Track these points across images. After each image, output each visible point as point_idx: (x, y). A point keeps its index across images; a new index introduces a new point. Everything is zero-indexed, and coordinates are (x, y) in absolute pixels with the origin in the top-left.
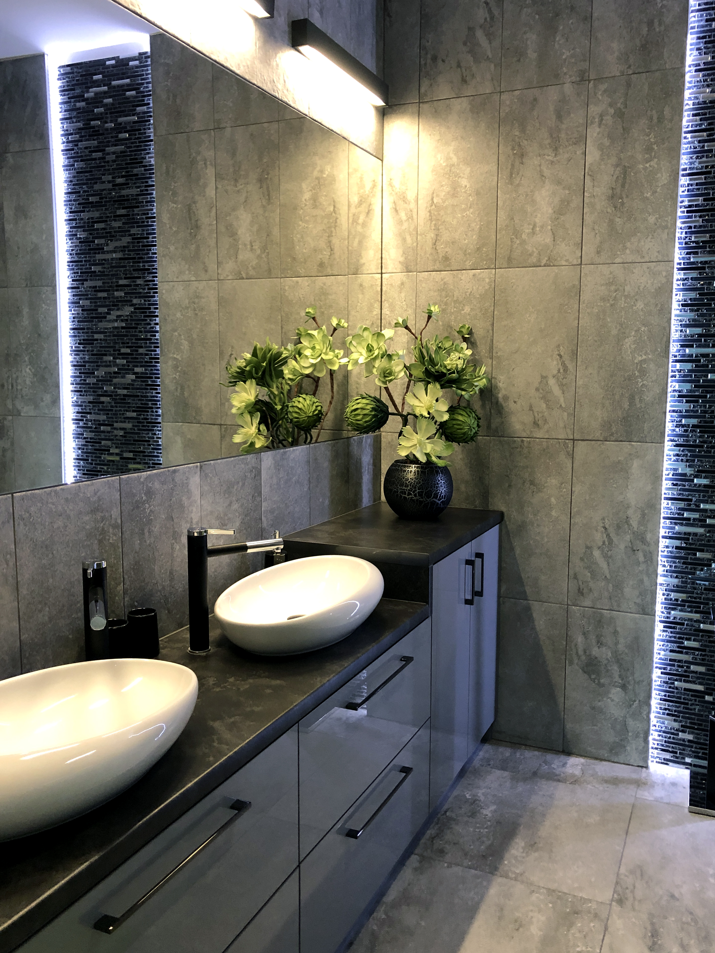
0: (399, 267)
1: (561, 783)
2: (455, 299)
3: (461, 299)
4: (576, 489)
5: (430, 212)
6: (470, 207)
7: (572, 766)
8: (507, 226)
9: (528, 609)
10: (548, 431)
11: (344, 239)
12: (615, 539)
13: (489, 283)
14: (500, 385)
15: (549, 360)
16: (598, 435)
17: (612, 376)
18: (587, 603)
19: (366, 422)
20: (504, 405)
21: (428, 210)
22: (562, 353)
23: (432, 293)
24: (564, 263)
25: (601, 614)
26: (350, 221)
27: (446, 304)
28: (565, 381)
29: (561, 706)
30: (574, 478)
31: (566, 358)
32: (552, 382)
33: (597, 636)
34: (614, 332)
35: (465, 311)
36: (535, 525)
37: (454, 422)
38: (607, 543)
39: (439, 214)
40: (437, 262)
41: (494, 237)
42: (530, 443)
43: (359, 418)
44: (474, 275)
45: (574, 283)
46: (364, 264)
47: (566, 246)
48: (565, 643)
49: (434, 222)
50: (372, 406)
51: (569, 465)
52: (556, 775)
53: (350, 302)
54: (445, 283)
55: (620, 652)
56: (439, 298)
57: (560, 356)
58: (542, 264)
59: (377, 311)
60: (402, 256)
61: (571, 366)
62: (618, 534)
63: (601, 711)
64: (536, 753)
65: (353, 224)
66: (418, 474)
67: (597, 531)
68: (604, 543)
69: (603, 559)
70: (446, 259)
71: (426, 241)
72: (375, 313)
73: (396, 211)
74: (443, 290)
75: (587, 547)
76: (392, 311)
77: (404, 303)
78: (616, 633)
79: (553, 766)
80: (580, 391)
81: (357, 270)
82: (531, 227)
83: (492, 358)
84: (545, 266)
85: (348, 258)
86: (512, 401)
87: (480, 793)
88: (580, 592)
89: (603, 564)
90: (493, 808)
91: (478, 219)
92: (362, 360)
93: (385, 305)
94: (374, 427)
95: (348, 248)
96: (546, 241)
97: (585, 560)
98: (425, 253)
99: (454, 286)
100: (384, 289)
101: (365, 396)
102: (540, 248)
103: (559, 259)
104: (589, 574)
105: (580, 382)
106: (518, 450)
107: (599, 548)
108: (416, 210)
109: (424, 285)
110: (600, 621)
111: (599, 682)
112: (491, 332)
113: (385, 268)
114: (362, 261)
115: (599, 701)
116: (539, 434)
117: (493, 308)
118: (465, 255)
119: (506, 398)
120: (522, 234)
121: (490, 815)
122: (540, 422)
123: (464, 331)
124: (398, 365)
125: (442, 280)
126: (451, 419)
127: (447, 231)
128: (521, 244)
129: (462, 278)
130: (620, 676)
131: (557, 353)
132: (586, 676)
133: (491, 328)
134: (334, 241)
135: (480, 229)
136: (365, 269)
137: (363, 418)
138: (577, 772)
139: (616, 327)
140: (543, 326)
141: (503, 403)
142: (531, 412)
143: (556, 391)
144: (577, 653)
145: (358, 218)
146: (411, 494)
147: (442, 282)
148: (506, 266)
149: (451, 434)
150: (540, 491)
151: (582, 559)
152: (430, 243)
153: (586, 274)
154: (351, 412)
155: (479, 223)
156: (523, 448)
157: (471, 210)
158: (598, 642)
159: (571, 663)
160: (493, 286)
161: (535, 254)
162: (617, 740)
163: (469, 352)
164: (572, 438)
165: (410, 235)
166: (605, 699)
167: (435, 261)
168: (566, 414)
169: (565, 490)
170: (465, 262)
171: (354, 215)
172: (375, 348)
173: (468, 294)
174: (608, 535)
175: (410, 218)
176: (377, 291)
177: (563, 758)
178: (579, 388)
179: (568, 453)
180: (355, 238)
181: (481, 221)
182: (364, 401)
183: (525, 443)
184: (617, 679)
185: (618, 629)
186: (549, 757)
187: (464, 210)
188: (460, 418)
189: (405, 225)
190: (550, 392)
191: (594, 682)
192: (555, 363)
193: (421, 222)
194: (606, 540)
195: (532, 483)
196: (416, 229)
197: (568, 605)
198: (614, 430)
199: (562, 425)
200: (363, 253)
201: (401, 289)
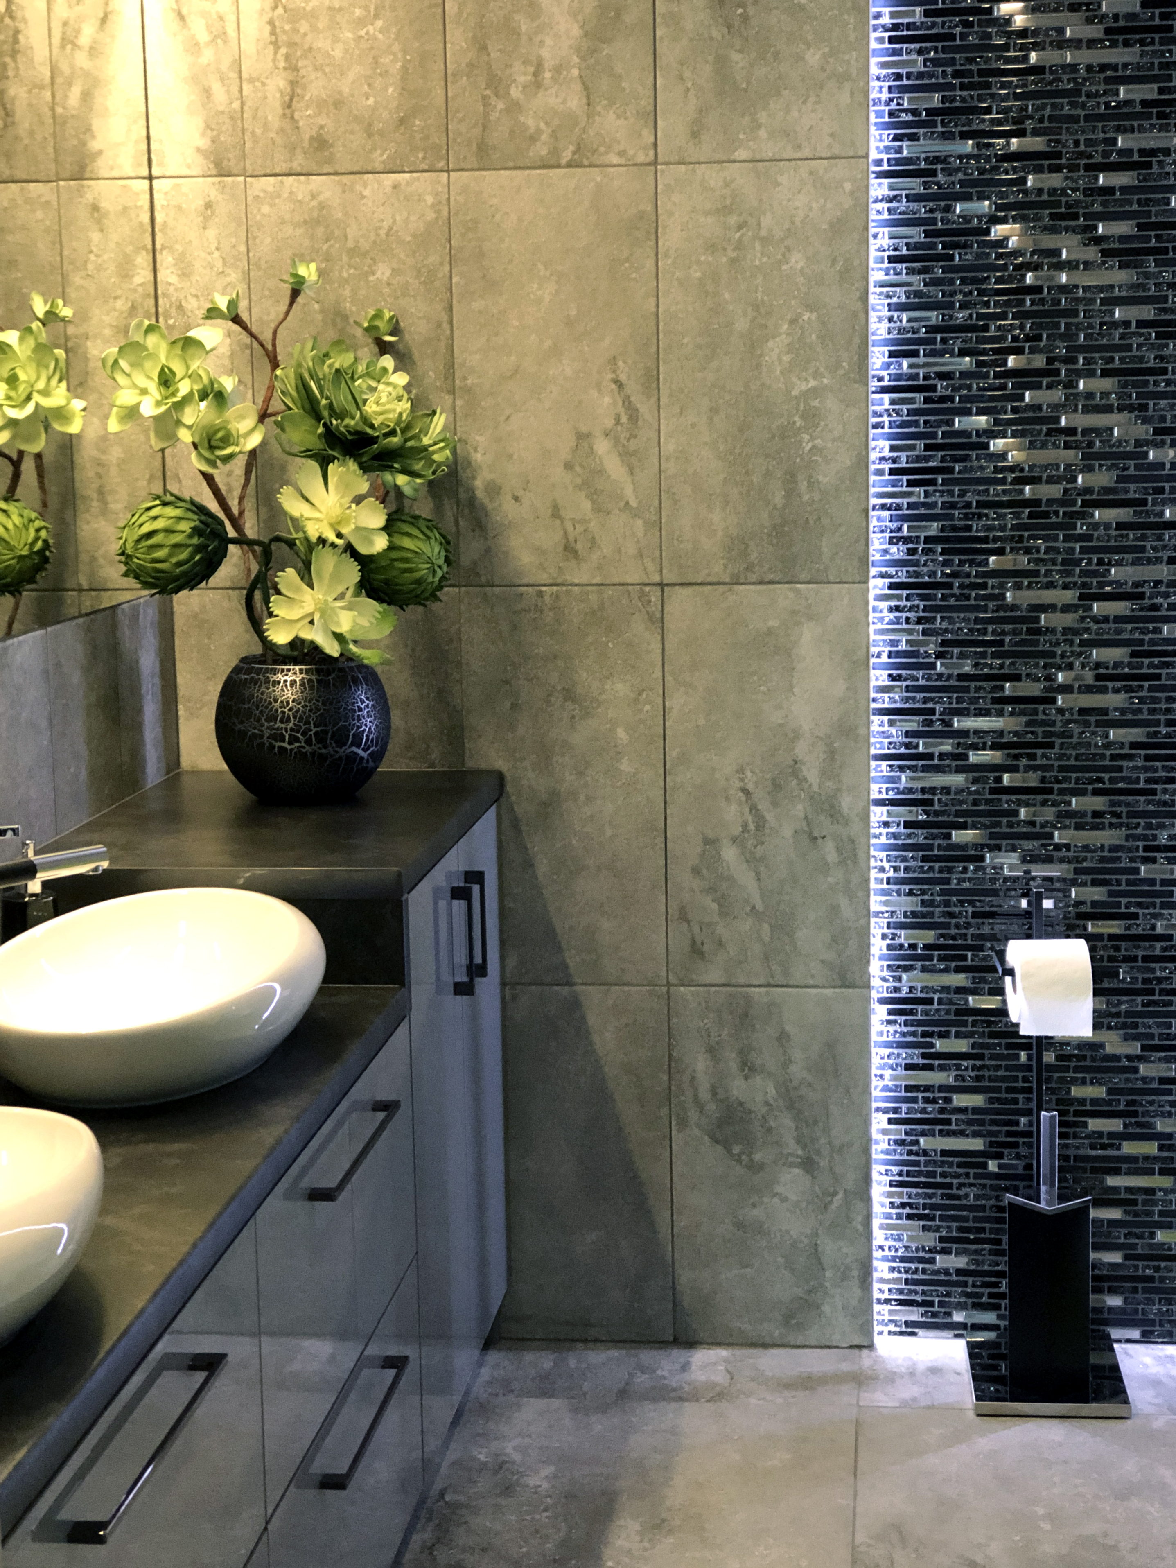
0: (198, 164)
1: (687, 1404)
2: (350, 244)
3: (365, 245)
4: (675, 702)
5: (271, 23)
6: (376, 16)
7: (703, 1367)
8: (471, 65)
9: (575, 1005)
10: (600, 568)
11: (42, 87)
12: (769, 816)
13: (433, 206)
14: (477, 457)
15: (594, 393)
16: (718, 570)
17: (741, 430)
18: (714, 974)
19: (179, 564)
20: (490, 507)
21: (266, 18)
22: (623, 377)
23: (289, 230)
24: (615, 160)
25: (747, 998)
26: (56, 40)
27: (328, 258)
28: (632, 445)
29: (664, 1231)
30: (668, 678)
31: (633, 388)
32: (602, 446)
33: (740, 1052)
34: (741, 325)
35: (378, 274)
36: (582, 797)
37: (394, 555)
38: (752, 827)
39: (296, 31)
40: (298, 151)
41: (440, 92)
42: (557, 597)
43: (160, 554)
44: (395, 187)
45: (642, 207)
46: (100, 152)
47: (619, 117)
48: (665, 1077)
49: (283, 50)
50: (192, 524)
51: (656, 646)
52: (675, 1390)
53: (66, 253)
54: (322, 206)
55: (795, 1083)
56: (307, 243)
57: (620, 386)
58: (564, 161)
59: (143, 276)
60: (203, 134)
61: (645, 409)
62: (775, 804)
63: (759, 1229)
64: (614, 1353)
65: (63, 47)
66: (312, 688)
67: (727, 799)
68: (745, 826)
69: (745, 866)
70: (320, 143)
71: (266, 98)
72: (138, 280)
73: (181, 17)
74: (318, 222)
75: (708, 842)
76: (185, 274)
77: (217, 254)
78: (783, 1037)
79: (659, 1372)
80: (670, 468)
81: (82, 167)
82: (532, 69)
83: (452, 392)
84: (569, 165)
85: (54, 135)
86: (509, 497)
87: (510, 1449)
88: (696, 951)
89: (745, 878)
90: (550, 1470)
91: (396, 47)
92: (149, 409)
93: (166, 260)
94: (196, 575)
95: (53, 110)
96: (569, 104)
97: (704, 871)
98: (266, 127)
99: (346, 214)
100: (159, 218)
101: (169, 498)
102: (556, 122)
103: (602, 149)
104: (714, 906)
105: (669, 447)
106: (532, 615)
107: (734, 840)
108: (233, 18)
109: (266, 209)
110: (746, 1015)
111: (751, 1160)
112: (446, 326)
113: (161, 164)
114: (95, 145)
115: (754, 1205)
116: (580, 574)
117: (447, 268)
118: (370, 135)
119: (494, 490)
120: (508, 87)
121: (545, 1485)
122: (579, 546)
123: (382, 325)
124: (242, 417)
125: (313, 197)
126: (391, 548)
127: (319, 74)
128: (508, 110)
129: (366, 192)
130: (798, 1141)
131: (611, 376)
132: (719, 1148)
133: (445, 318)
134: (12, 92)
135: (405, 69)
136: (102, 166)
137: (171, 555)
138: (719, 1377)
139: (745, 314)
140: (573, 312)
141: (486, 501)
142: (558, 522)
143: (614, 467)
144: (696, 1097)
145: (78, 32)
146: (297, 740)
147: (314, 203)
148: (476, 166)
149: (387, 582)
150: (587, 714)
151: (696, 871)
152: (275, 104)
153: (668, 187)
154: (138, 541)
155: (400, 55)
156: (541, 612)
157: (379, 23)
158: (744, 1064)
159: (683, 1124)
160: (445, 213)
161: (544, 137)
162: (800, 1292)
163: (401, 379)
164: (656, 579)
165: (222, 79)
166: (765, 1200)
167: (292, 148)
168: (639, 522)
169: (647, 707)
170: (371, 151)
171: (65, 24)
172: (179, 376)
173: (382, 233)
174: (754, 809)
175: (219, 36)
176: (141, 224)
177: (678, 1355)
178: (667, 459)
179: (651, 618)
180: (70, 84)
181: (405, 51)
182: (170, 511)
183: (547, 599)
184: (792, 1147)
185: (788, 1028)
186: (647, 1356)
187: (361, 22)
188: (407, 543)
189: (207, 56)
190: (600, 472)
191: (739, 1161)
192: (607, 400)
193: (249, 47)
194: (750, 819)
195: (569, 695)
196: (237, 65)
197: (669, 984)
198: (753, 556)
199: (631, 549)
200: (96, 124)
201: (206, 219)
